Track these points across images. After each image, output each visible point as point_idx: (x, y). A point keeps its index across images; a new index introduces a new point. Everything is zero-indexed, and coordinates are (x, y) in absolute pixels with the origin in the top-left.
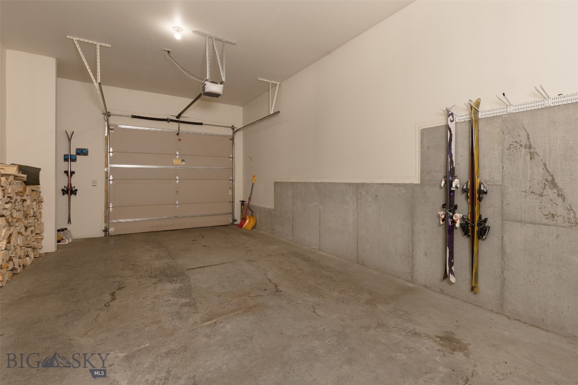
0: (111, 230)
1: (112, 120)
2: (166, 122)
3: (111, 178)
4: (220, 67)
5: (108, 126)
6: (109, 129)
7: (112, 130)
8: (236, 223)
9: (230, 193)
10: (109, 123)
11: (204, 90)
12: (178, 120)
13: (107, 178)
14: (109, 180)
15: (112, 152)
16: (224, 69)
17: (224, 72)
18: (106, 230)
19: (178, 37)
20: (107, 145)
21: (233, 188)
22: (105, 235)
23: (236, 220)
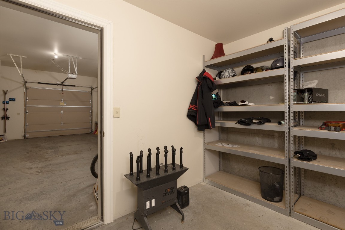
0: (27, 136)
1: (28, 85)
2: (56, 86)
3: (27, 111)
4: (75, 68)
5: (26, 87)
6: (26, 89)
7: (28, 89)
8: (93, 132)
9: (90, 118)
10: (26, 86)
11: (68, 77)
12: (62, 84)
13: (25, 112)
14: (26, 113)
15: (28, 100)
16: (77, 69)
17: (77, 70)
18: (25, 136)
19: (56, 57)
20: (25, 96)
21: (91, 116)
22: (24, 138)
23: (93, 131)
